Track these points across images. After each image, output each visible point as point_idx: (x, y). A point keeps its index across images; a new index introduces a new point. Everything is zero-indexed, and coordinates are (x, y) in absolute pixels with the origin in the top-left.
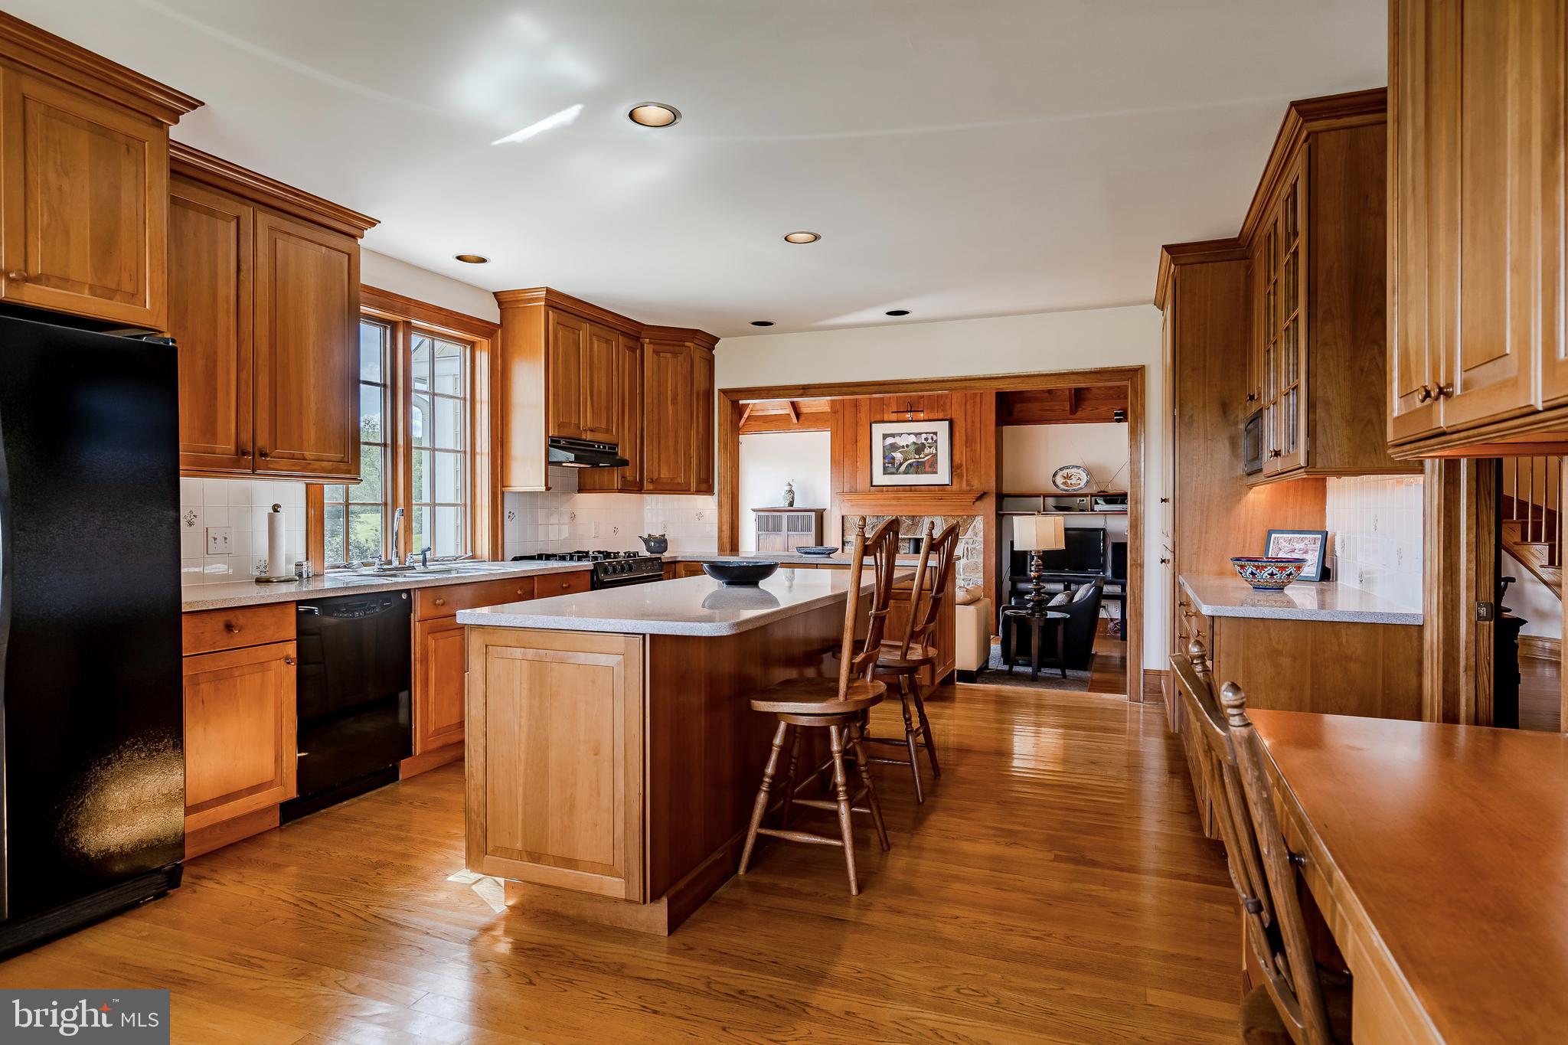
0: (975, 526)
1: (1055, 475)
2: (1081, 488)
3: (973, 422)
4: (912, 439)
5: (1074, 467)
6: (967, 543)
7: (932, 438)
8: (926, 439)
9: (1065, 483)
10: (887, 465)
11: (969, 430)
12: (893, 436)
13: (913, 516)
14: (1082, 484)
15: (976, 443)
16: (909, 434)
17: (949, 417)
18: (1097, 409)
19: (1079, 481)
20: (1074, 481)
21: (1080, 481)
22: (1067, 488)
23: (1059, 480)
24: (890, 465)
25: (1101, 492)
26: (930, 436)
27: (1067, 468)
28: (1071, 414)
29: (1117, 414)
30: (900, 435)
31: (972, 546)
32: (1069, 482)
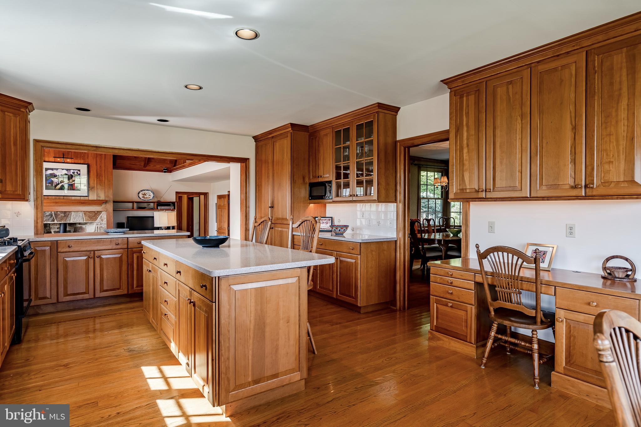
0: (101, 216)
1: (139, 194)
2: (151, 199)
3: (100, 167)
4: (65, 172)
5: (147, 190)
6: (97, 224)
7: (77, 173)
8: (74, 173)
9: (143, 197)
10: (48, 185)
11: (98, 170)
12: (52, 169)
13: (65, 212)
14: (151, 197)
15: (102, 177)
16: (63, 169)
17: (87, 163)
18: (155, 166)
20: (147, 196)
21: (150, 196)
22: (144, 199)
23: (141, 196)
24: (50, 185)
25: (158, 201)
26: (75, 172)
27: (144, 190)
28: (144, 167)
29: (164, 169)
30: (57, 169)
31: (100, 226)
32: (145, 196)
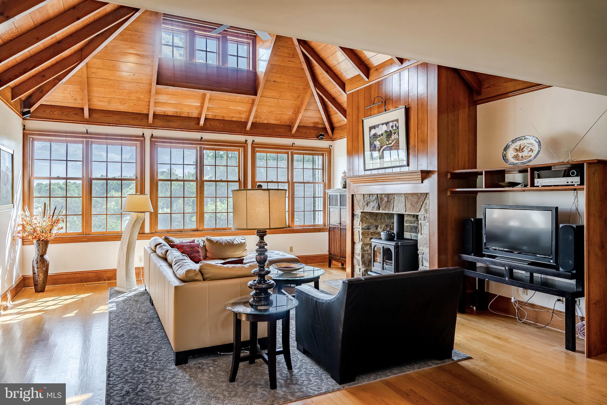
1: (506, 149)
2: (530, 161)
4: (384, 128)
5: (527, 138)
7: (396, 125)
8: (392, 127)
9: (516, 157)
11: (419, 114)
12: (374, 127)
14: (533, 155)
15: (424, 124)
16: (383, 124)
19: (530, 153)
20: (525, 153)
22: (516, 162)
23: (510, 154)
30: (378, 126)
32: (520, 154)
